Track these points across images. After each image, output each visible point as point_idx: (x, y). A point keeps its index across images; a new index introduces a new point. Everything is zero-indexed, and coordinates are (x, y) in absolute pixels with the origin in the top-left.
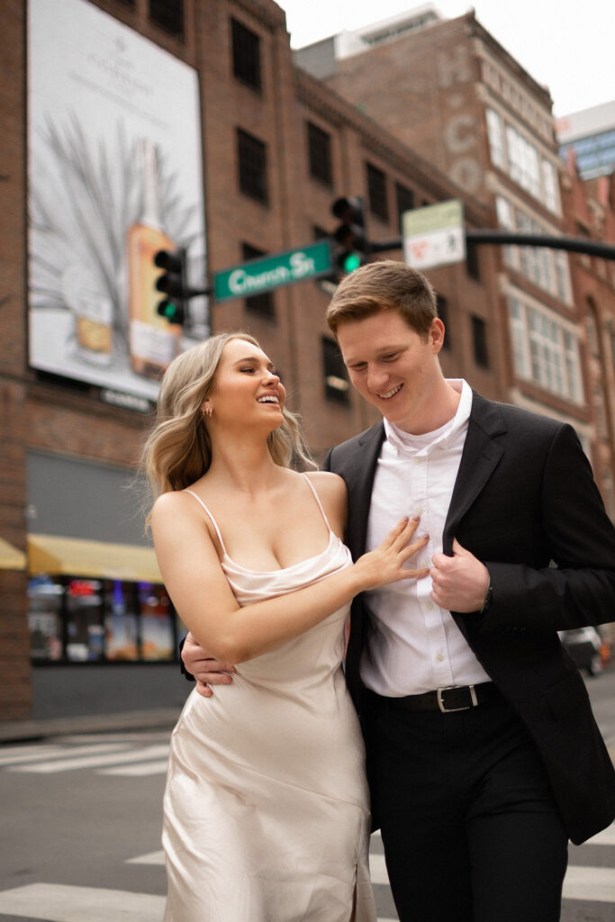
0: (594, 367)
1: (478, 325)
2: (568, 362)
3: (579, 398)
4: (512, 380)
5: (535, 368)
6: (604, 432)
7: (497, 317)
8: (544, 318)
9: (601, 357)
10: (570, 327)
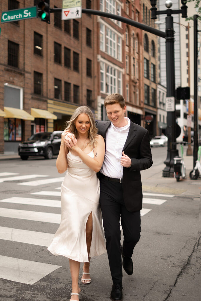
0: (127, 49)
1: (89, 31)
2: (118, 46)
3: (120, 60)
4: (98, 51)
5: (107, 47)
6: (128, 72)
7: (95, 29)
8: (111, 31)
9: (129, 46)
10: (120, 35)
